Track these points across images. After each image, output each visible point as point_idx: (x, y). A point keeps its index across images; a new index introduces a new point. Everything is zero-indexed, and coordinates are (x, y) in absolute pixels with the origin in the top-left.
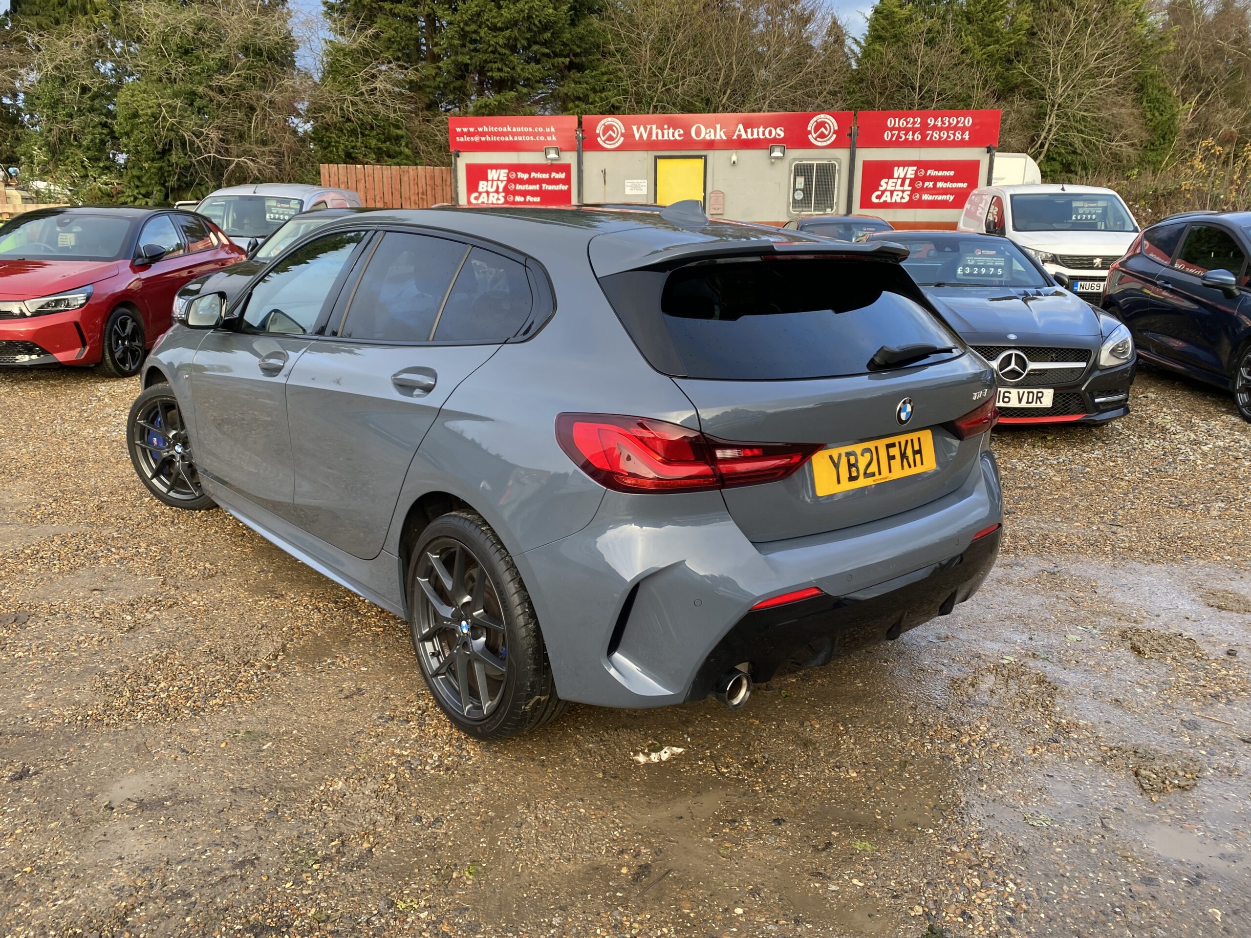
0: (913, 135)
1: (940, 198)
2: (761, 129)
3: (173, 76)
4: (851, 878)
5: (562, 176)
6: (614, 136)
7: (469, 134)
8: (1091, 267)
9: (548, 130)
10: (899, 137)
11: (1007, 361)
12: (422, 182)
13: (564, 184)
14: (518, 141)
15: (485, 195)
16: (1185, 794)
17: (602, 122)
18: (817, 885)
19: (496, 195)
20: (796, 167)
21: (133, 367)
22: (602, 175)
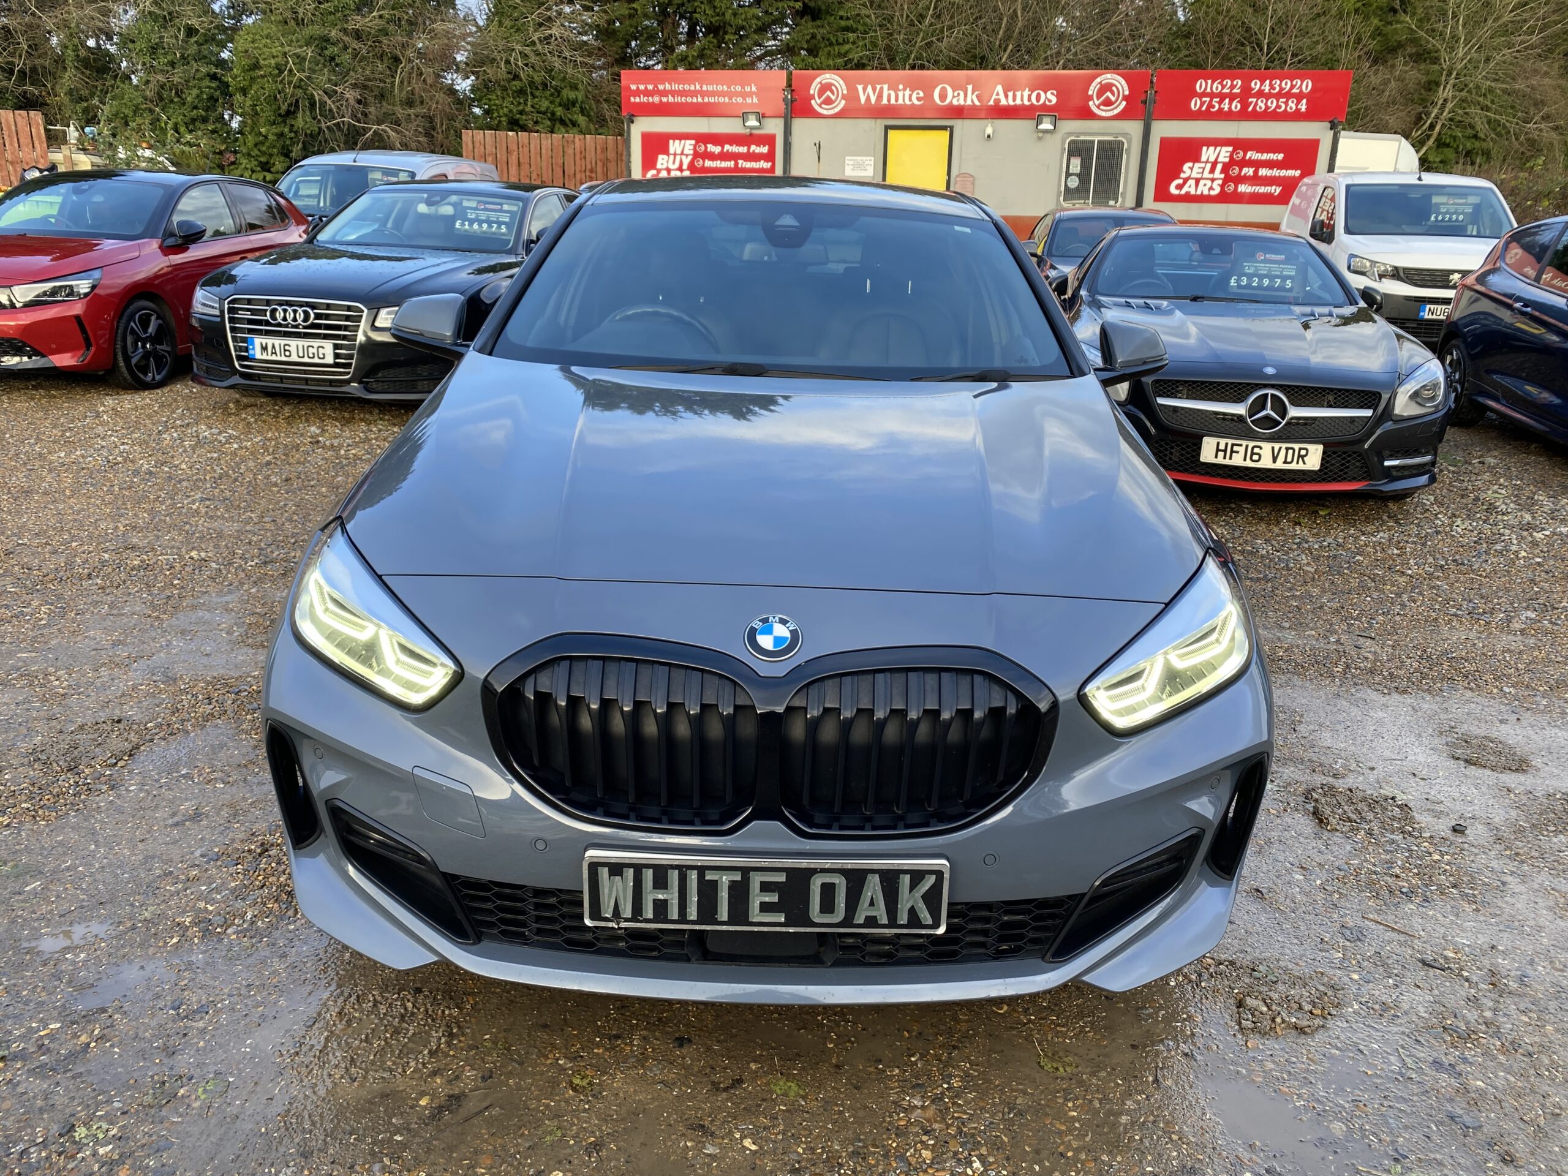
0: (1230, 103)
1: (1262, 190)
2: (1026, 93)
3: (301, 15)
4: (742, 1138)
5: (764, 150)
6: (833, 98)
7: (647, 93)
8: (1446, 285)
9: (747, 89)
10: (1211, 106)
11: (1260, 403)
12: (591, 155)
13: (767, 161)
14: (709, 103)
15: (664, 173)
16: (1302, 1040)
17: (818, 80)
18: (689, 1144)
19: (679, 173)
20: (1071, 143)
21: (158, 378)
22: (815, 149)
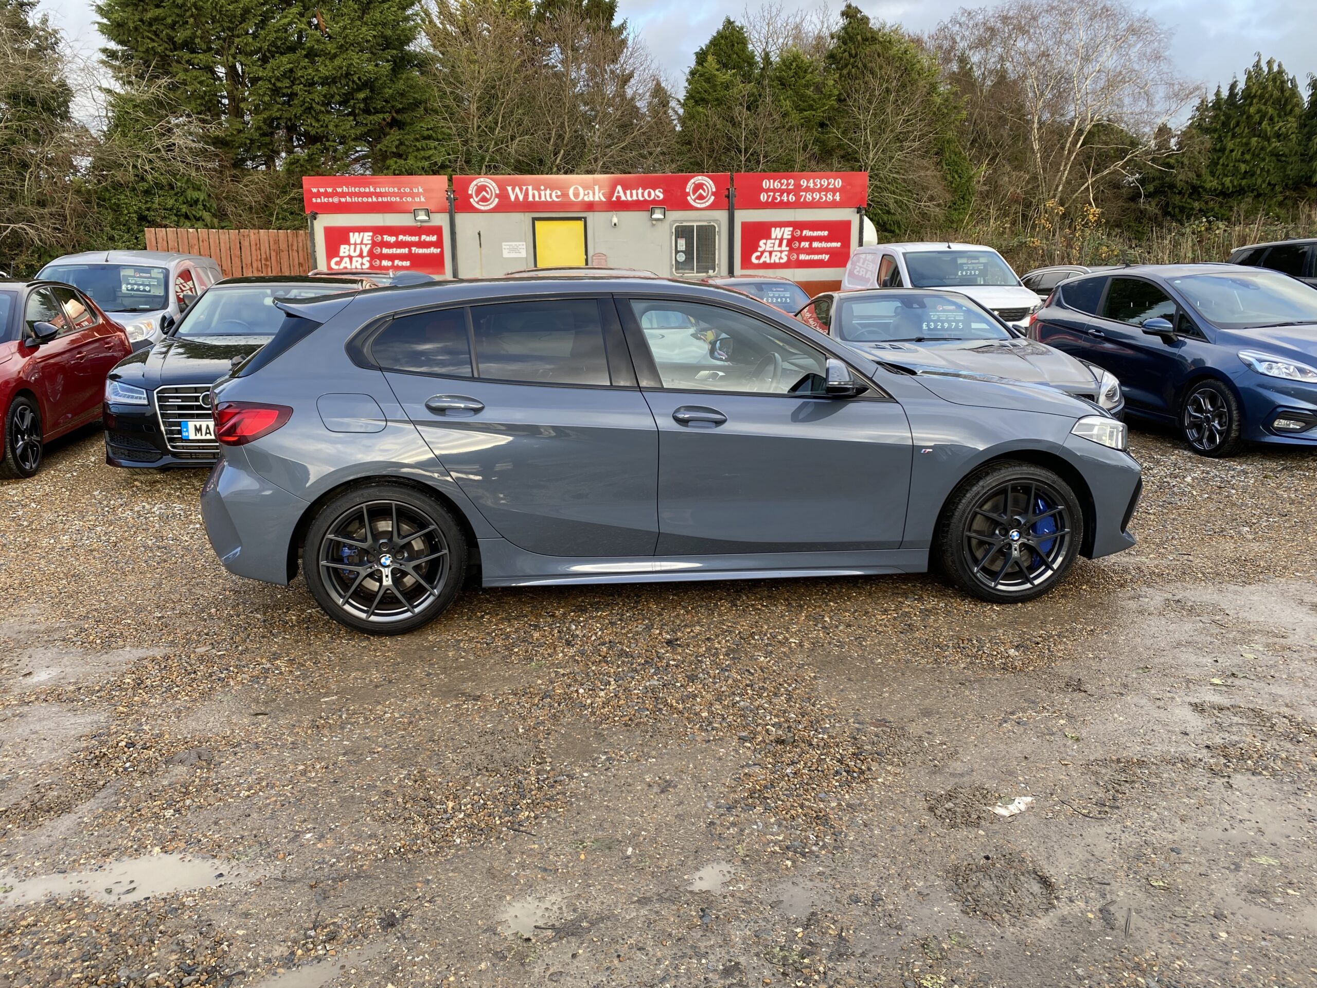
0: (788, 196)
1: (816, 257)
2: (640, 191)
5: (434, 238)
6: (488, 197)
7: (326, 195)
13: (436, 247)
14: (382, 202)
15: (347, 260)
17: (475, 182)
19: (359, 259)
20: (677, 228)
22: (477, 237)
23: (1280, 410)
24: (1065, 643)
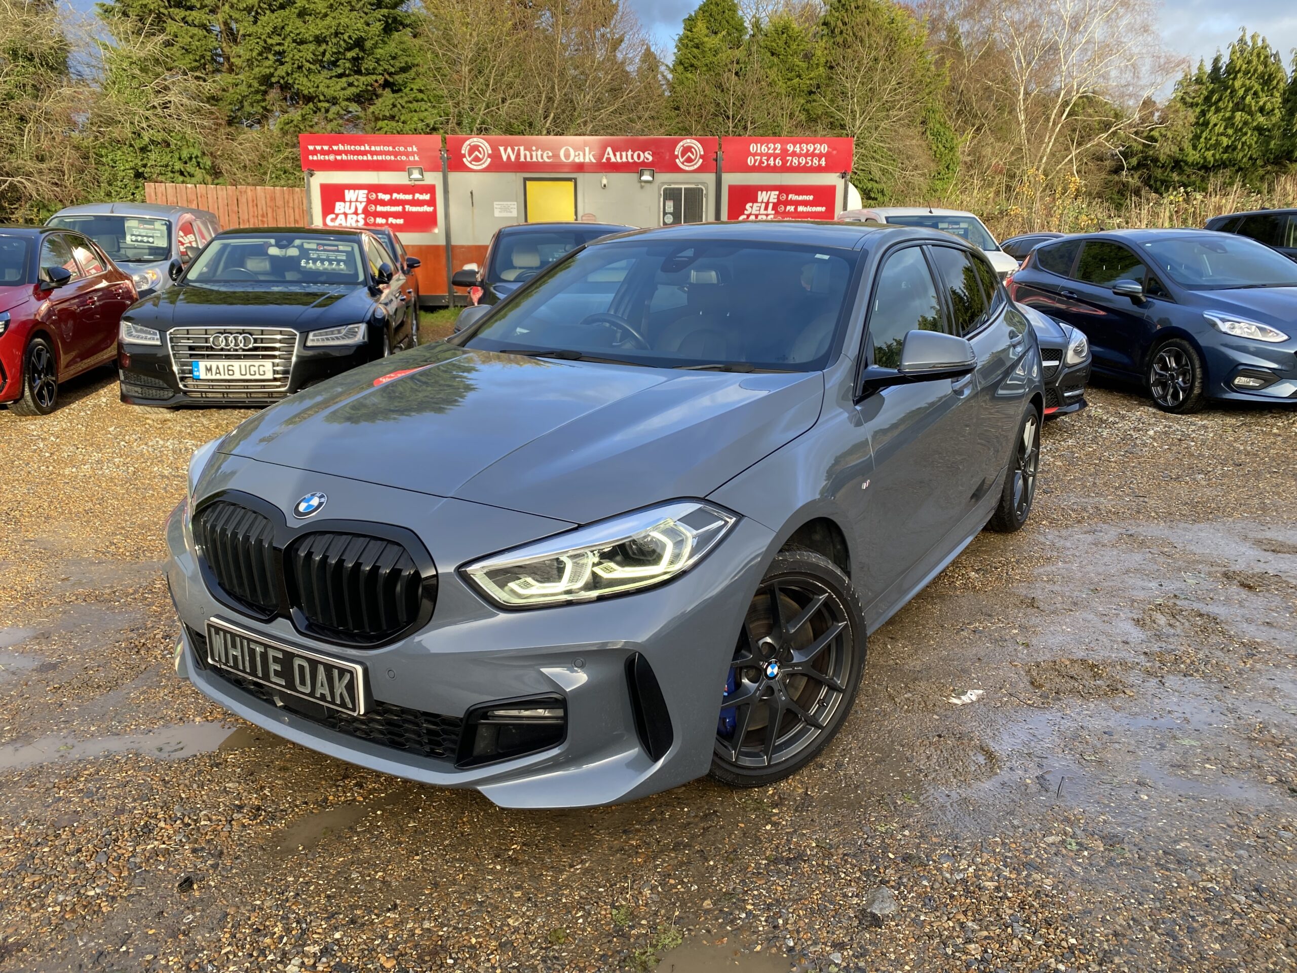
0: (775, 160)
2: (630, 153)
5: (427, 197)
6: (481, 156)
7: (323, 152)
9: (409, 149)
10: (761, 162)
13: (429, 205)
14: (378, 161)
15: (342, 217)
17: (468, 142)
19: (354, 217)
20: (665, 190)
21: (50, 404)
22: (469, 196)
23: (1241, 367)
24: (1022, 568)
